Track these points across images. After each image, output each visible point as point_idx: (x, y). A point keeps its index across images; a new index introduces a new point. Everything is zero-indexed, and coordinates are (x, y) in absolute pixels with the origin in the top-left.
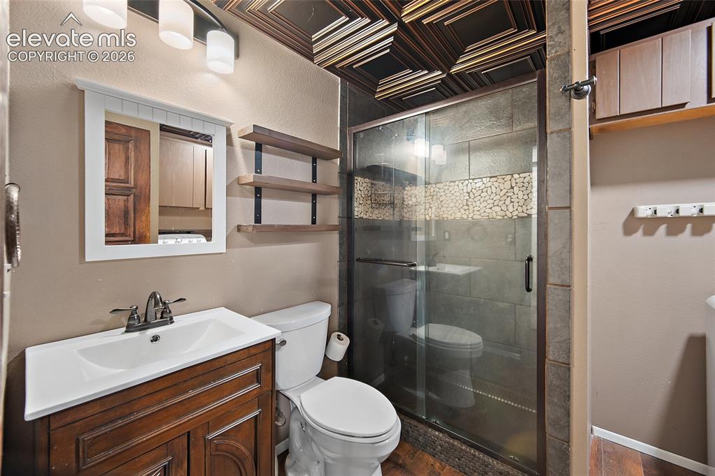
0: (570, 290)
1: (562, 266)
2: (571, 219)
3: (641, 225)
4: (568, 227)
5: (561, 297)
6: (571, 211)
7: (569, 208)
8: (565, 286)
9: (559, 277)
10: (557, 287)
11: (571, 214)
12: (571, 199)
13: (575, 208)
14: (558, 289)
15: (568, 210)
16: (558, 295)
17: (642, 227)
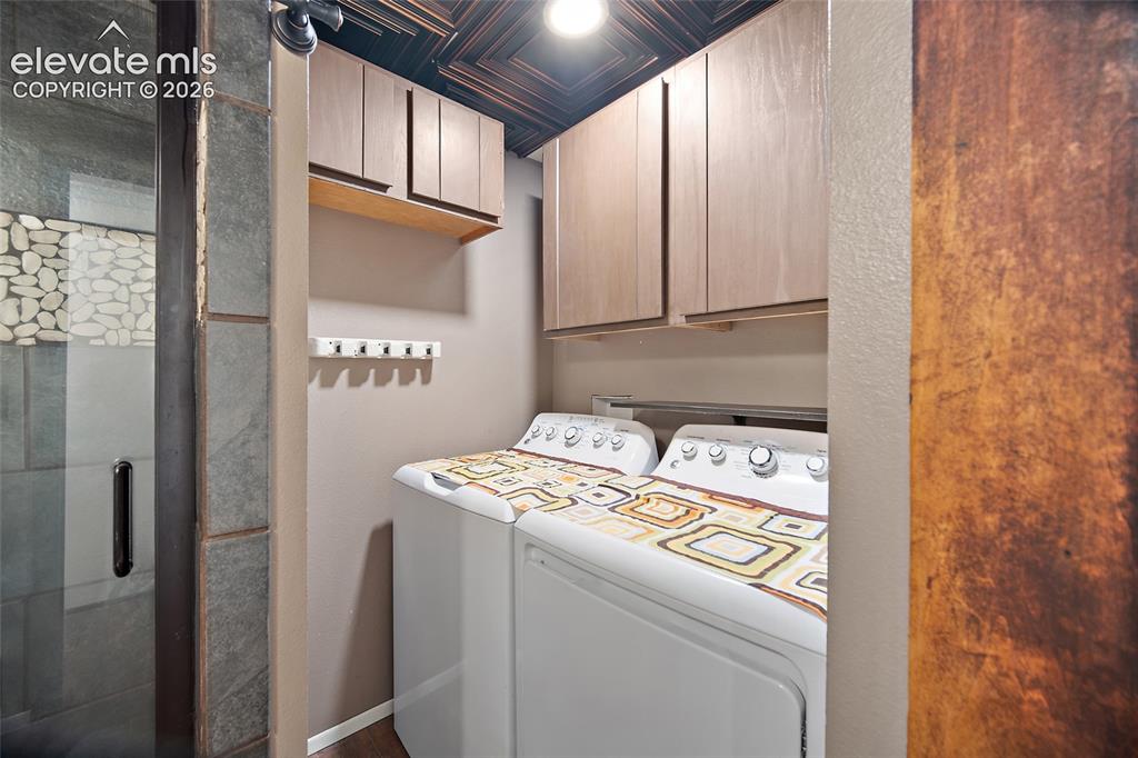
0: (268, 537)
1: (250, 479)
2: (269, 350)
3: (317, 370)
4: (264, 369)
5: (244, 565)
6: (269, 328)
7: (265, 319)
8: (253, 530)
9: (240, 508)
10: (233, 540)
11: (269, 338)
12: (269, 296)
13: (279, 323)
14: (236, 546)
15: (260, 328)
16: (236, 561)
17: (319, 372)
